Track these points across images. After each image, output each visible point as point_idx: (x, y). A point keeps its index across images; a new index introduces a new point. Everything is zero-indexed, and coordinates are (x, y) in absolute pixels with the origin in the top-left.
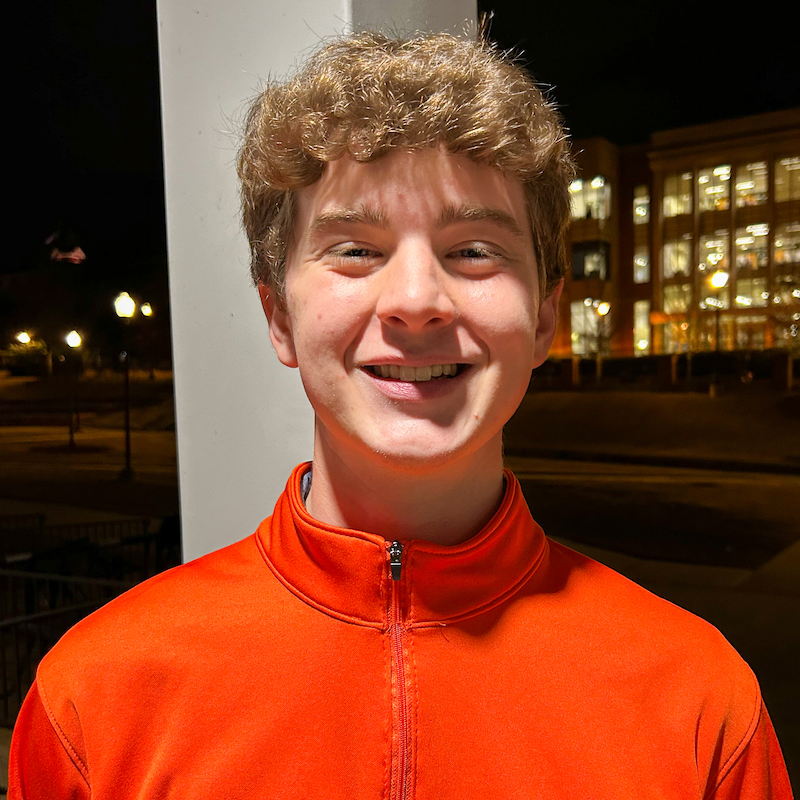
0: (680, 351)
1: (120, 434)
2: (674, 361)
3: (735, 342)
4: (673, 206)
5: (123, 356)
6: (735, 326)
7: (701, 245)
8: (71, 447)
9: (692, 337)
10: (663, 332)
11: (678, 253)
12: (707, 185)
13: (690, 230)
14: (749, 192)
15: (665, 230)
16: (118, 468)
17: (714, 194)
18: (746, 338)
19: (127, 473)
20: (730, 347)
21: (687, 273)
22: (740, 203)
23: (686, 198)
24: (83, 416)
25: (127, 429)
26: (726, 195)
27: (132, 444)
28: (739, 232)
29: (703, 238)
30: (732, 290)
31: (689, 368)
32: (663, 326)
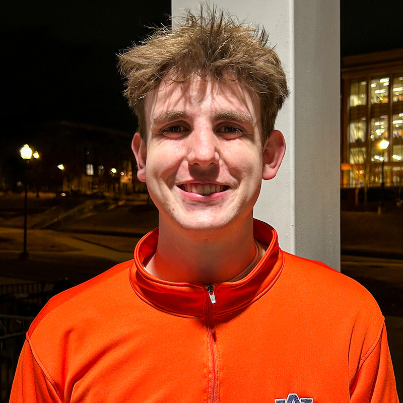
0: (359, 186)
1: (21, 231)
2: (357, 192)
3: (392, 182)
4: (356, 101)
5: (19, 184)
6: (392, 172)
7: (372, 124)
9: (367, 178)
10: (349, 175)
11: (358, 129)
12: (376, 88)
13: (365, 115)
14: (401, 93)
15: (350, 115)
17: (380, 94)
18: (398, 179)
19: (24, 255)
20: (388, 185)
21: (363, 140)
22: (395, 99)
23: (363, 96)
25: (25, 228)
26: (387, 94)
27: (28, 236)
28: (395, 117)
29: (373, 120)
30: (390, 151)
31: (366, 197)
32: (349, 171)
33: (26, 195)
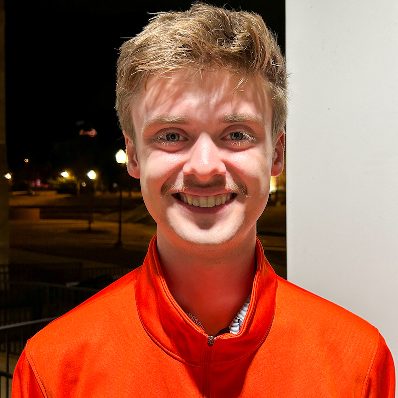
1: (116, 225)
5: (115, 185)
8: (89, 231)
16: (114, 242)
19: (119, 243)
24: (95, 215)
25: (120, 222)
27: (122, 229)
33: (121, 195)
